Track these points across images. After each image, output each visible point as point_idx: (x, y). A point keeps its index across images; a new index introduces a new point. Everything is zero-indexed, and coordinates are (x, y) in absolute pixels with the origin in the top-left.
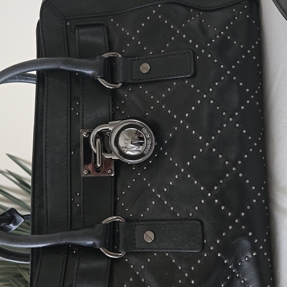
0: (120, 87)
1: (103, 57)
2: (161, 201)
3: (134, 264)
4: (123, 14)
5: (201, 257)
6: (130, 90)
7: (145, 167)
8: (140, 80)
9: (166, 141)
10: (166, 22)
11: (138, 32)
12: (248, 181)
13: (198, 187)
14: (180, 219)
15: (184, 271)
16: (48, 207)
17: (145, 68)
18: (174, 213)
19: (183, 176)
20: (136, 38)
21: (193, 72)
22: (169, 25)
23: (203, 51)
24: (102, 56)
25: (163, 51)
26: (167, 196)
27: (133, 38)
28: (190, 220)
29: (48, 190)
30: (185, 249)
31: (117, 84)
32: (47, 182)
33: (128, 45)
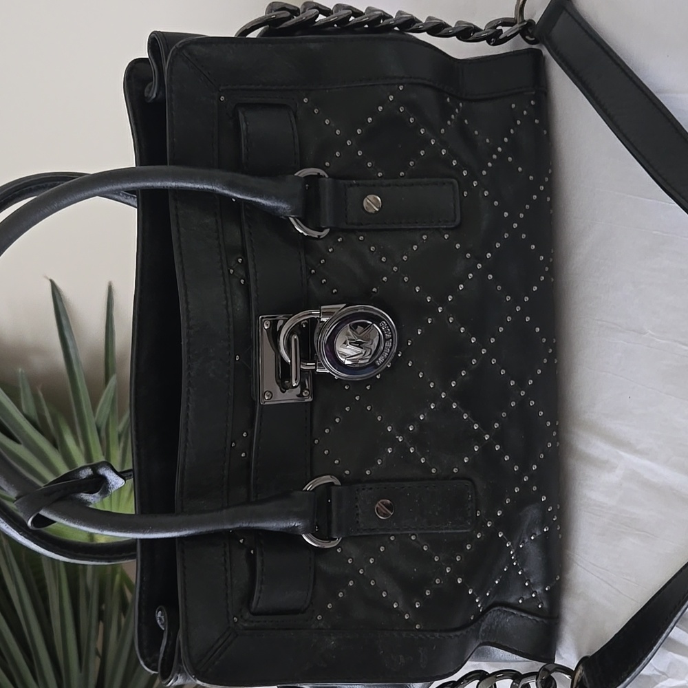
0: (326, 236)
1: (297, 176)
2: (403, 448)
3: (354, 557)
4: (327, 91)
5: (471, 539)
6: (339, 240)
7: (368, 385)
8: (362, 224)
9: (409, 341)
10: (412, 120)
11: (359, 131)
12: (541, 413)
13: (469, 424)
14: (436, 478)
15: (443, 564)
16: (187, 460)
17: (372, 203)
18: (426, 468)
19: (445, 405)
20: (354, 143)
21: (458, 219)
22: (416, 127)
23: (475, 184)
24: (296, 174)
25: (402, 174)
26: (414, 439)
27: (349, 143)
28: (454, 479)
29: (189, 430)
30: (447, 528)
31: (321, 230)
32: (189, 414)
33: (338, 154)
